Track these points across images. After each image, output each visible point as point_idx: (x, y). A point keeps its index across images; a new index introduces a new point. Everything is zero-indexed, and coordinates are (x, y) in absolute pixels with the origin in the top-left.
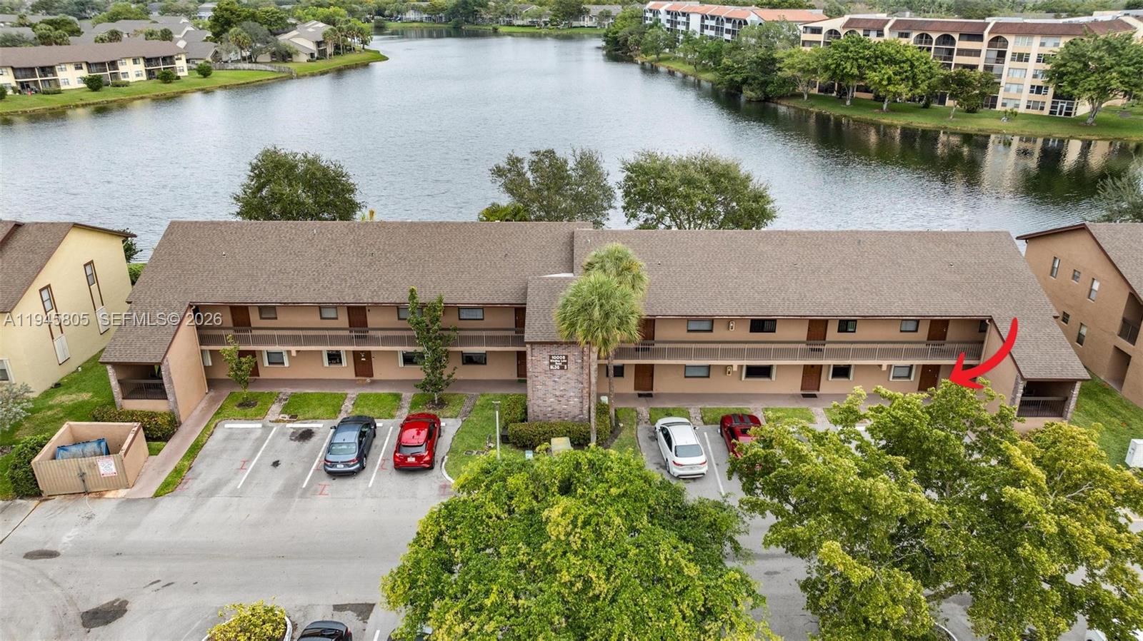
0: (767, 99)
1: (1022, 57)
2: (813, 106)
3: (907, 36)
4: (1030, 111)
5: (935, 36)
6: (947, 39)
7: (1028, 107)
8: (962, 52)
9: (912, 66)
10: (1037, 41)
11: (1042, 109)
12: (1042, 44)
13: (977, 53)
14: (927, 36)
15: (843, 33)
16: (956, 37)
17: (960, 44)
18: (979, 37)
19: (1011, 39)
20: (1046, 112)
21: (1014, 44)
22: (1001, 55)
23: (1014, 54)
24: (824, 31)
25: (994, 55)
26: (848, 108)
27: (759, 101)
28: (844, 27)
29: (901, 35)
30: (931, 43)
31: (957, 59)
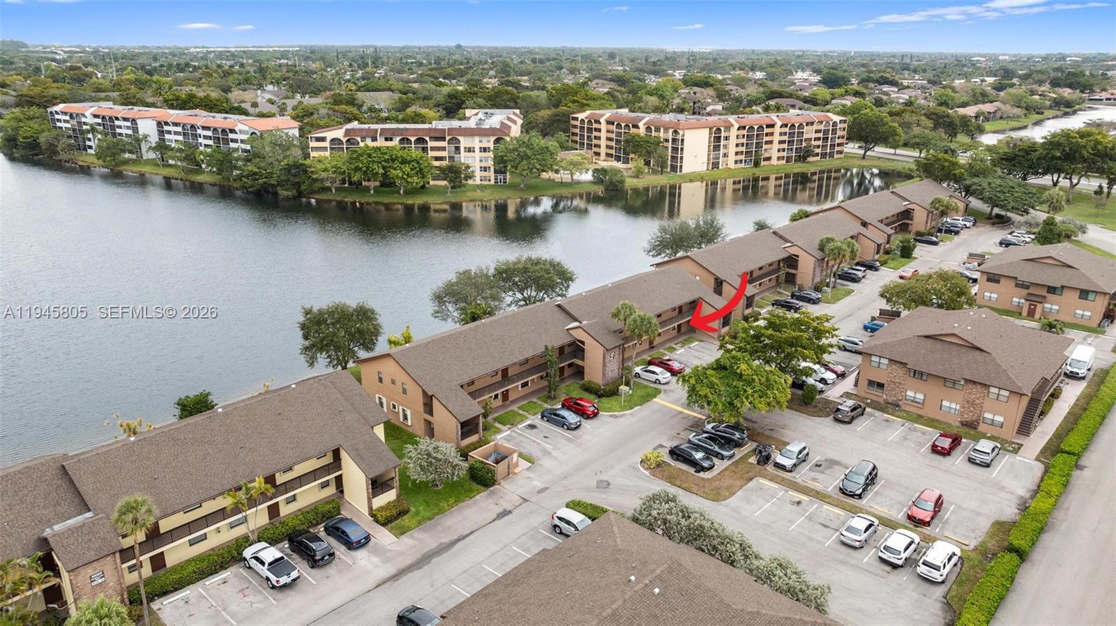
0: (300, 195)
1: (470, 150)
2: (345, 197)
3: (391, 140)
4: (483, 183)
5: (413, 139)
6: (420, 140)
7: (481, 180)
8: (433, 149)
9: (418, 163)
10: (477, 139)
11: (490, 180)
12: (481, 141)
13: (443, 149)
14: (408, 139)
15: (344, 140)
16: (427, 139)
17: (431, 144)
18: (443, 139)
19: (461, 138)
20: (492, 182)
21: (464, 142)
22: (458, 149)
23: (465, 148)
24: (329, 139)
25: (453, 149)
26: (372, 196)
27: (294, 198)
28: (345, 136)
29: (386, 139)
30: (411, 143)
31: (431, 154)
